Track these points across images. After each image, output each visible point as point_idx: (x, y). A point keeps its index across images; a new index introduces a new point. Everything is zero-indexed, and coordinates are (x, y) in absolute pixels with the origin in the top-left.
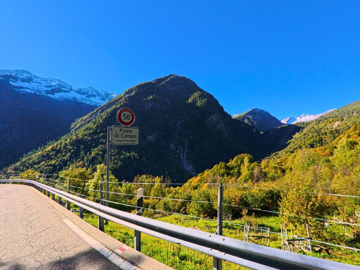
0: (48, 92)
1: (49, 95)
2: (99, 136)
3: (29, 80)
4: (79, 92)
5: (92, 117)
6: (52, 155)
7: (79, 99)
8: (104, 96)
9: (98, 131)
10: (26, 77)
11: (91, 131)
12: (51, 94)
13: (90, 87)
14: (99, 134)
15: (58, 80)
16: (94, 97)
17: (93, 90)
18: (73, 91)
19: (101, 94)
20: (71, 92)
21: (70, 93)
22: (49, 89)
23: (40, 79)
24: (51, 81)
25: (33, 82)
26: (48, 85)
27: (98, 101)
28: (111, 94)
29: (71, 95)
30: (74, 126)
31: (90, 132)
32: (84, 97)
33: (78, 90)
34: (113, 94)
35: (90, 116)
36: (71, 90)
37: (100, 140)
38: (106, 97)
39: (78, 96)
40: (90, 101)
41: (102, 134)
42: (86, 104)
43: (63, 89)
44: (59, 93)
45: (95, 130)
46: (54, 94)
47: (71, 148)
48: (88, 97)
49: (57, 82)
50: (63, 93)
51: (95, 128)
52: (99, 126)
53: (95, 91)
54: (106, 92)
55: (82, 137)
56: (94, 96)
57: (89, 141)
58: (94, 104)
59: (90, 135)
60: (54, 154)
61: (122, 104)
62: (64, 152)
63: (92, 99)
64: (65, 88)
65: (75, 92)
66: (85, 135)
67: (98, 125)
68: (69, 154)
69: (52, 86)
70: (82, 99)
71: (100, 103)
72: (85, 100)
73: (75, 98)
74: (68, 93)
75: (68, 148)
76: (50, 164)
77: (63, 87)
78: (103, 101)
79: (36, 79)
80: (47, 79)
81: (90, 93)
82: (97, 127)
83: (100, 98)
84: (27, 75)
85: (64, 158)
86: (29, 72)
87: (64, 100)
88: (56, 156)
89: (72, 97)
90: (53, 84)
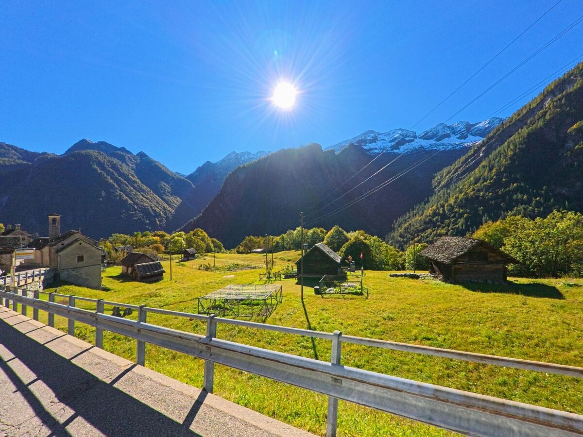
0: (393, 148)
1: (395, 151)
2: (509, 190)
3: (374, 140)
4: (426, 137)
5: (469, 163)
6: (437, 220)
7: (427, 147)
8: (464, 131)
9: (504, 180)
10: (373, 137)
11: (488, 181)
12: (396, 149)
13: (440, 124)
14: (507, 185)
15: (400, 129)
16: (447, 138)
17: (445, 126)
18: (418, 139)
19: (459, 129)
20: (417, 140)
21: (415, 142)
22: (393, 143)
23: (383, 135)
24: (393, 133)
25: (378, 140)
26: (391, 139)
27: (455, 141)
28: (477, 124)
29: (418, 143)
30: (436, 184)
31: (485, 183)
32: (432, 141)
33: (423, 134)
34: (480, 123)
35: (463, 163)
36: (415, 137)
37: (515, 197)
38: (468, 132)
39: (425, 143)
40: (443, 144)
41: (515, 185)
42: (439, 150)
43: (407, 139)
44: (403, 145)
45: (495, 179)
46: (399, 149)
47: (461, 211)
48: (438, 140)
49: (400, 132)
50: (407, 144)
51: (495, 175)
52: (503, 172)
53: (448, 127)
54: (468, 122)
55: (474, 194)
56: (448, 136)
57: (491, 199)
58: (450, 147)
59: (488, 188)
60: (439, 220)
61: (548, 117)
62: (453, 217)
63: (446, 141)
64: (408, 136)
65: (420, 138)
66: (479, 191)
67: (500, 169)
68: (462, 221)
69: (396, 139)
70: (431, 145)
71: (459, 144)
72: (436, 145)
73: (422, 147)
74: (413, 143)
75: (456, 212)
76: (440, 233)
77: (407, 136)
78: (463, 141)
79: (379, 136)
80: (389, 132)
81: (440, 134)
82: (499, 173)
83: (458, 136)
84: (372, 135)
85: (457, 226)
86: (373, 131)
87: (411, 152)
88: (443, 223)
89: (419, 147)
90: (396, 136)
